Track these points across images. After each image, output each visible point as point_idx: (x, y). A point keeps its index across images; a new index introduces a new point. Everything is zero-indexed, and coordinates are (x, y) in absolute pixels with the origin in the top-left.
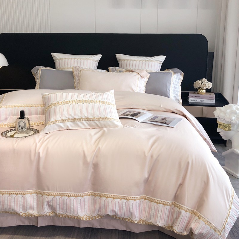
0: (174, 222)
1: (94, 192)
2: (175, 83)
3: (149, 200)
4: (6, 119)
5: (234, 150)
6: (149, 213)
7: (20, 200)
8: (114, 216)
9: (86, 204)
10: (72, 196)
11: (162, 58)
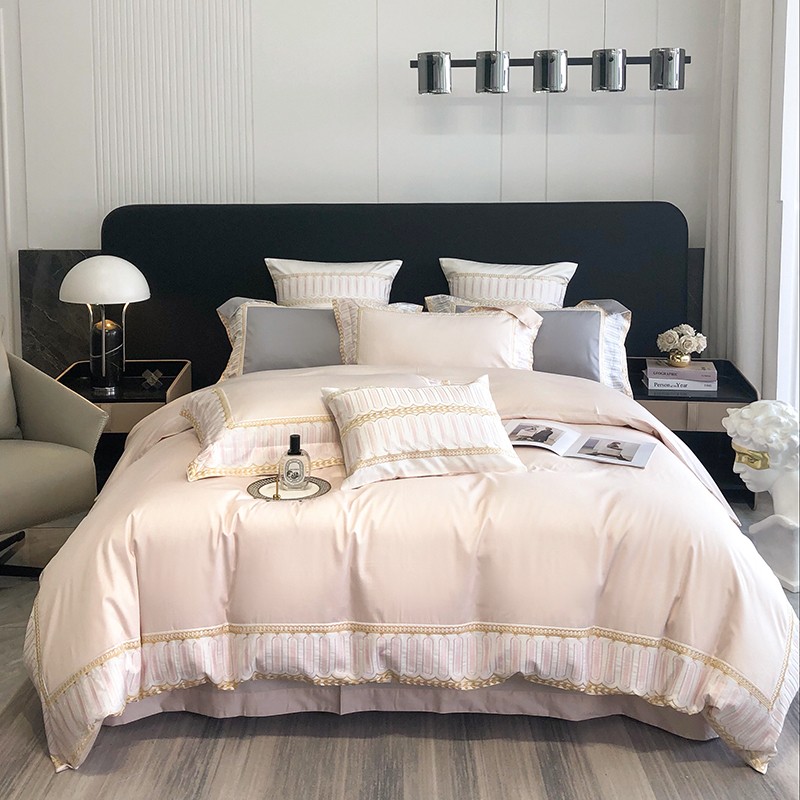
0: (667, 687)
1: (485, 623)
2: (610, 339)
3: (608, 637)
4: (247, 455)
5: (782, 520)
6: (611, 667)
7: (317, 646)
8: (530, 677)
9: (465, 651)
10: (436, 633)
11: (568, 269)
